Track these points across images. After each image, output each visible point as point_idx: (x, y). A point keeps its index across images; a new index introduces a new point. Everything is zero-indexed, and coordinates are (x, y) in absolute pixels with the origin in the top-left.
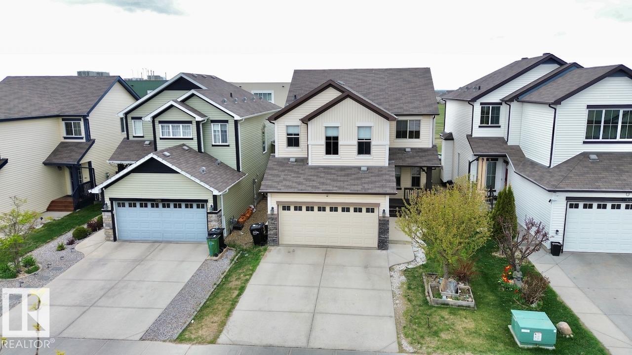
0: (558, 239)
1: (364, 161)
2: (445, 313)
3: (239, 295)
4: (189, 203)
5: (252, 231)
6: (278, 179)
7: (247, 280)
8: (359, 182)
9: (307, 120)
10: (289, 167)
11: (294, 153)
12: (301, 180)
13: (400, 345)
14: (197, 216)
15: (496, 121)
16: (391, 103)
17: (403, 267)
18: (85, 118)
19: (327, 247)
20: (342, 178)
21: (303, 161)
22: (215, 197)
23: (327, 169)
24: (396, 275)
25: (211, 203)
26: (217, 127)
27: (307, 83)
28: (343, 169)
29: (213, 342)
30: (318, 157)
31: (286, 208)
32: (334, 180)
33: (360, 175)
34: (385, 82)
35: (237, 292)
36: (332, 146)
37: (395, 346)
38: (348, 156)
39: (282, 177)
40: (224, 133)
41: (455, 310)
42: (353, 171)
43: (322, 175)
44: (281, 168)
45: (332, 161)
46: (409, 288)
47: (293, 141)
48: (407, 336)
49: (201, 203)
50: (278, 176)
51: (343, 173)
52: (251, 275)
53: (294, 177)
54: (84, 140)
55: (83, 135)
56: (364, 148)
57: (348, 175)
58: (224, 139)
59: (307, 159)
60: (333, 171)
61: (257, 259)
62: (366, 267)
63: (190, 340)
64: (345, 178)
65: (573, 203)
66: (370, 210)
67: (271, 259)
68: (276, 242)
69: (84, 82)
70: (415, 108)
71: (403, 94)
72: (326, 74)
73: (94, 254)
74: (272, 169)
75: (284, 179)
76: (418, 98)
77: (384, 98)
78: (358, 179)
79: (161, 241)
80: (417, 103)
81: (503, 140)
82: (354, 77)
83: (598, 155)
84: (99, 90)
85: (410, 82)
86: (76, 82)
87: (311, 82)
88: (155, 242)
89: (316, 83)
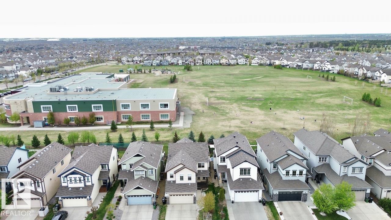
0: (233, 200)
1: (190, 182)
4: (147, 196)
5: (163, 201)
6: (169, 189)
7: (165, 217)
9: (175, 172)
10: (171, 184)
11: (172, 179)
12: (174, 188)
14: (149, 198)
15: (224, 161)
16: (197, 158)
17: (199, 210)
18: (108, 165)
19: (182, 204)
20: (184, 188)
21: (174, 182)
22: (154, 195)
23: (181, 184)
24: (197, 212)
26: (150, 171)
27: (173, 149)
28: (185, 184)
30: (178, 181)
31: (171, 195)
33: (189, 186)
36: (182, 178)
38: (186, 181)
40: (152, 172)
42: (187, 185)
43: (180, 186)
44: (169, 185)
45: (182, 182)
46: (200, 216)
47: (172, 177)
49: (150, 196)
50: (169, 187)
51: (185, 186)
52: (165, 215)
54: (107, 170)
55: (107, 168)
56: (190, 179)
59: (176, 181)
60: (182, 185)
61: (165, 210)
62: (191, 210)
65: (236, 192)
66: (191, 195)
67: (169, 208)
68: (169, 204)
69: (103, 149)
70: (203, 160)
71: (200, 154)
72: (178, 145)
73: (125, 210)
74: (167, 185)
75: (171, 189)
76: (204, 156)
77: (195, 156)
78: (188, 188)
79: (140, 205)
80: (203, 158)
81: (226, 166)
82: (186, 146)
83: (242, 179)
84: (109, 152)
85: (202, 149)
86: (100, 149)
87: (174, 149)
88: (138, 205)
89: (176, 149)
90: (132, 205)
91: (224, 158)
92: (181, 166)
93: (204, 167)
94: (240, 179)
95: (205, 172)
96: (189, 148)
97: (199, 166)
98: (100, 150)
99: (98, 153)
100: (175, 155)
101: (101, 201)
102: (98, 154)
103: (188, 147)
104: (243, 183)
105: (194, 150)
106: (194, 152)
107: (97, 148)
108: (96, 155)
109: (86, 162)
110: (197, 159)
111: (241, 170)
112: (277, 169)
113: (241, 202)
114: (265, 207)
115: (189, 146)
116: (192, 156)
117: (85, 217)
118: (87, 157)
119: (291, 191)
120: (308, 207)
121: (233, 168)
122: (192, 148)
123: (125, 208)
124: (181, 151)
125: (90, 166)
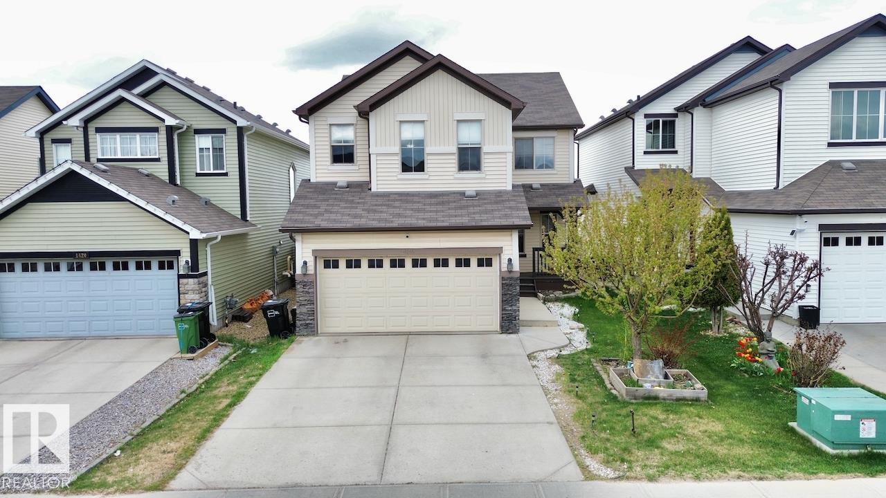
0: (811, 300)
1: (470, 182)
2: (656, 412)
3: (231, 405)
4: (144, 259)
7: (252, 384)
8: (464, 212)
9: (364, 115)
10: (337, 194)
11: (343, 174)
12: (359, 211)
13: (584, 468)
14: (157, 281)
15: (669, 145)
19: (409, 334)
20: (433, 208)
21: (365, 186)
22: (194, 244)
23: (405, 197)
25: (186, 256)
26: (205, 142)
28: (434, 194)
29: (158, 487)
30: (389, 181)
31: (331, 264)
32: (418, 210)
33: (464, 203)
35: (226, 402)
36: (413, 163)
37: (573, 471)
38: (441, 173)
39: (324, 208)
40: (218, 151)
41: (673, 406)
43: (397, 205)
44: (321, 197)
45: (414, 183)
46: (573, 380)
47: (343, 157)
48: (593, 451)
49: (167, 259)
50: (315, 206)
51: (433, 200)
52: (261, 375)
53: (345, 208)
57: (443, 203)
58: (219, 162)
59: (369, 182)
60: (416, 199)
62: (484, 356)
63: (103, 486)
64: (440, 208)
65: (829, 236)
66: (485, 262)
68: (312, 329)
75: (329, 212)
78: (461, 208)
79: (86, 338)
88: (72, 339)
91: (670, 127)
92: (407, 67)
93: (548, 166)
94: (834, 165)
95: (562, 192)
97: (523, 163)
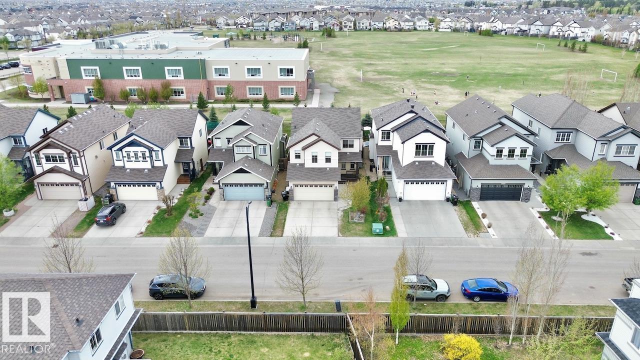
0: (402, 196)
1: (328, 165)
2: (354, 225)
3: (285, 221)
4: (256, 185)
5: (282, 195)
6: (293, 175)
7: (286, 216)
8: (325, 175)
9: (304, 149)
10: (297, 168)
11: (298, 161)
12: (302, 175)
13: (338, 235)
14: (260, 190)
15: (388, 138)
16: (341, 131)
17: (343, 209)
18: (190, 138)
19: (313, 201)
20: (319, 174)
21: (302, 165)
22: (267, 183)
23: (313, 169)
24: (340, 212)
25: (265, 185)
26: (262, 147)
27: (300, 117)
28: (319, 169)
29: (282, 236)
30: (309, 164)
31: (296, 186)
32: (316, 175)
33: (326, 172)
34: (339, 117)
35: (283, 221)
36: (315, 159)
37: (337, 235)
38: (321, 164)
39: (295, 173)
40: (265, 149)
41: (357, 224)
42: (323, 170)
43: (311, 172)
44: (294, 169)
45: (315, 165)
46: (344, 217)
47: (298, 157)
48: (341, 232)
49: (261, 185)
50: (292, 173)
51: (319, 171)
52: (286, 214)
53: (299, 173)
54: (190, 148)
55: (189, 145)
56: (328, 160)
57: (321, 172)
58: (265, 152)
59: (304, 164)
60: (315, 170)
61: (286, 208)
62: (329, 209)
63: (274, 236)
64: (321, 174)
65: (407, 182)
66: (331, 187)
67: (292, 207)
68: (293, 200)
69: (182, 114)
70: (352, 134)
71: (347, 126)
72: (309, 111)
73: (219, 207)
74: (290, 169)
75: (296, 175)
76: (353, 128)
77: (338, 128)
78: (326, 174)
79: (244, 200)
80: (353, 131)
81: (391, 147)
82: (323, 113)
83: (419, 162)
84: (192, 119)
85: (350, 117)
86: (177, 114)
87: (302, 117)
88: (241, 200)
89: (305, 117)
90: (231, 200)
91: (389, 134)
92: (314, 138)
93: (352, 146)
94: (414, 162)
95: (354, 155)
96: (328, 116)
97: (345, 146)
98: (177, 116)
99: (173, 120)
100: (303, 126)
101: (180, 195)
102: (173, 122)
103: (326, 115)
104: (421, 169)
105: (336, 119)
106: (337, 123)
107: (171, 112)
108: (170, 123)
109: (154, 130)
110: (340, 133)
111: (418, 147)
112: (481, 150)
113: (416, 201)
114: (455, 207)
115: (328, 113)
116: (332, 128)
117: (155, 214)
118: (154, 123)
119: (503, 182)
120: (531, 209)
121: (403, 143)
122: (333, 116)
123: (220, 204)
124: (314, 120)
125: (160, 137)
